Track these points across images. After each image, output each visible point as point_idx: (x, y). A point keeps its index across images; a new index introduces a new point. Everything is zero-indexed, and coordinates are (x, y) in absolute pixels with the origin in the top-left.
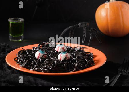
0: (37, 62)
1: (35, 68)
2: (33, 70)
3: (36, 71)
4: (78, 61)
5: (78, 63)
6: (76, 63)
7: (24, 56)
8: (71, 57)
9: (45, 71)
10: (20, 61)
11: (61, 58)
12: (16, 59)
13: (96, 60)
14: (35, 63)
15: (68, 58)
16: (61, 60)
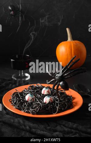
0: (27, 104)
1: (25, 110)
2: (24, 112)
3: (27, 112)
4: (59, 104)
5: (60, 106)
6: (58, 106)
7: (16, 98)
8: (54, 100)
9: (33, 114)
10: (14, 102)
11: (46, 101)
12: (10, 100)
13: (74, 102)
14: (25, 106)
15: (52, 101)
16: (46, 103)
